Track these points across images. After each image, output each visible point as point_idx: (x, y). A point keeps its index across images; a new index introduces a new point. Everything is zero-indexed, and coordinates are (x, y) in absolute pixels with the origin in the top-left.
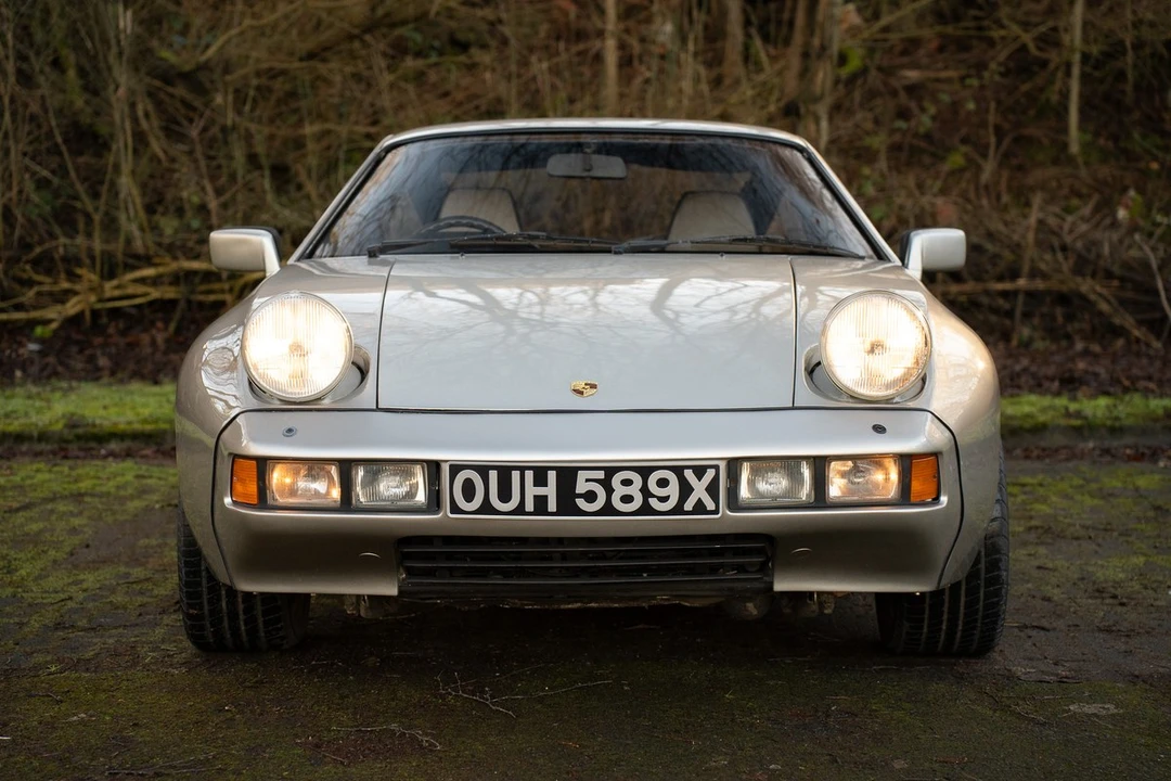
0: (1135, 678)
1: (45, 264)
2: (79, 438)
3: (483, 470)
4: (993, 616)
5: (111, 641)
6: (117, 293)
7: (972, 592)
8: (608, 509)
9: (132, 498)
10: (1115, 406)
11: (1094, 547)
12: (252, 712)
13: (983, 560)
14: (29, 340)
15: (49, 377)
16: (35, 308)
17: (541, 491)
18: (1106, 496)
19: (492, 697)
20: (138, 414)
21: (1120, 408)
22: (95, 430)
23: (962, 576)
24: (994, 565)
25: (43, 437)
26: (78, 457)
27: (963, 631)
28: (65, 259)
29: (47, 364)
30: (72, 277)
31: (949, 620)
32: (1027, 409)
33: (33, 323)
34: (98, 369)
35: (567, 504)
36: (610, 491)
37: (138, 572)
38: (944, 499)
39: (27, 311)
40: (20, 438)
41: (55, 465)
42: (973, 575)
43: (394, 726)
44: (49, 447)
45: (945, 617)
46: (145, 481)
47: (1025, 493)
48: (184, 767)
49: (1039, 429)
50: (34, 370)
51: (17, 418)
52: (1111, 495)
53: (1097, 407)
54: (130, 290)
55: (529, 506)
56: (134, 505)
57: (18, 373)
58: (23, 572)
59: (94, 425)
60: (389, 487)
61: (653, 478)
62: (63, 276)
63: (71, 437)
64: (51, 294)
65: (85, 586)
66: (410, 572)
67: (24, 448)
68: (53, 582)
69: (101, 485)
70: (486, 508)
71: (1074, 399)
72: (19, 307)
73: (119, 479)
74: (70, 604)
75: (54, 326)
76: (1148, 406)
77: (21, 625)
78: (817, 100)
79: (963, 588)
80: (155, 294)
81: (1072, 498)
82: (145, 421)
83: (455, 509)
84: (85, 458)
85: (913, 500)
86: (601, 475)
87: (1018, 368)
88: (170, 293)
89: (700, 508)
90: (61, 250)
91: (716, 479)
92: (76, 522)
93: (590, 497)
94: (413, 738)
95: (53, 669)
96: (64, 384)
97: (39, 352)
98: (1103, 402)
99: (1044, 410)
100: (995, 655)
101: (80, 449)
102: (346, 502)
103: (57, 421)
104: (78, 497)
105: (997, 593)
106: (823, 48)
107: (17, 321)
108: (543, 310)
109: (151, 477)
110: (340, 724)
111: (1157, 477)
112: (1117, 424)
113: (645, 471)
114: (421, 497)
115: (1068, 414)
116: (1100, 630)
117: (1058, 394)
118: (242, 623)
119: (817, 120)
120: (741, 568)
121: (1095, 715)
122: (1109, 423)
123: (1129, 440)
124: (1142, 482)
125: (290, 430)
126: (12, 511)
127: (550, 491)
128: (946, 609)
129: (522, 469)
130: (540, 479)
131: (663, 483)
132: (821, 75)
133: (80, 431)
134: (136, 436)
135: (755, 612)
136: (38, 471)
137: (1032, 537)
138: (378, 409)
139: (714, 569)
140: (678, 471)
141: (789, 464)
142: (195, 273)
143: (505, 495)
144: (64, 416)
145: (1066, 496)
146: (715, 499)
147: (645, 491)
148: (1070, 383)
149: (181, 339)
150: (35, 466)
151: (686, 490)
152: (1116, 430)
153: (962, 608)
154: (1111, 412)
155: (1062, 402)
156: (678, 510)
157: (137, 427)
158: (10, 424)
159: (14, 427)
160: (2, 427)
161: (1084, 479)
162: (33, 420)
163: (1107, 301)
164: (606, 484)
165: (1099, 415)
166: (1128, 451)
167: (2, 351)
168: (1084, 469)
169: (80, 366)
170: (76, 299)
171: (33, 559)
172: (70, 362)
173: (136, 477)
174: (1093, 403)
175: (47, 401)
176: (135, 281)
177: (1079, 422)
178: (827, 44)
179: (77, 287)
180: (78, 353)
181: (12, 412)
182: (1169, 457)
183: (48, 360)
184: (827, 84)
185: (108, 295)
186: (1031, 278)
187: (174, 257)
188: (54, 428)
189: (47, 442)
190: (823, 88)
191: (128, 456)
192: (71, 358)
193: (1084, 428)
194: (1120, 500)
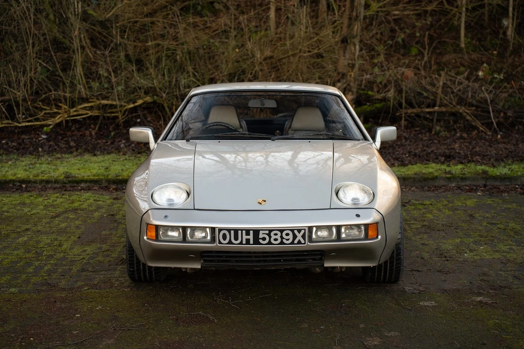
0: (445, 291)
1: (47, 101)
2: (70, 182)
3: (229, 230)
4: (399, 271)
5: (102, 277)
6: (75, 113)
7: (391, 263)
8: (270, 243)
9: (95, 211)
10: (464, 168)
11: (444, 234)
12: (154, 306)
13: (395, 253)
14: (42, 134)
15: (52, 151)
16: (44, 121)
17: (248, 237)
18: (454, 209)
19: (232, 301)
20: (91, 173)
21: (465, 170)
22: (76, 179)
23: (388, 258)
24: (399, 254)
25: (56, 182)
26: (70, 190)
27: (389, 275)
28: (55, 100)
29: (51, 145)
30: (59, 107)
31: (384, 272)
32: (431, 170)
33: (42, 126)
34: (71, 147)
35: (256, 241)
36: (270, 237)
37: (105, 247)
38: (380, 237)
39: (40, 121)
40: (48, 182)
41: (63, 195)
42: (392, 257)
43: (201, 313)
44: (58, 186)
45: (383, 271)
46: (98, 203)
47: (425, 209)
48: (136, 327)
49: (435, 178)
50: (46, 148)
51: (46, 174)
52: (455, 209)
53: (457, 169)
54: (80, 112)
55: (244, 242)
56: (96, 214)
57: (40, 149)
58: (65, 246)
59: (75, 177)
60: (199, 235)
61: (285, 233)
62: (54, 106)
63: (67, 182)
64: (49, 113)
65: (87, 252)
66: (205, 261)
67: (49, 186)
68: (76, 251)
69: (82, 204)
70: (230, 242)
71: (449, 166)
72: (37, 120)
73: (88, 201)
74: (85, 261)
75: (51, 127)
76: (476, 169)
77: (70, 269)
78: (354, 37)
79: (389, 261)
80: (90, 113)
81: (441, 211)
82: (94, 175)
83: (220, 243)
84: (73, 191)
85: (369, 238)
86: (267, 232)
87: (429, 151)
88: (95, 113)
89: (299, 242)
90: (53, 96)
91: (305, 233)
92: (77, 222)
93: (264, 239)
94: (207, 317)
95: (86, 288)
96: (59, 156)
97: (46, 139)
98: (460, 166)
99: (437, 171)
100: (400, 282)
101: (71, 187)
102: (184, 239)
103: (61, 175)
104: (75, 210)
105: (400, 263)
106: (357, 17)
107: (37, 125)
108: (246, 165)
109: (100, 201)
110: (183, 312)
111: (475, 200)
112: (464, 176)
113: (282, 231)
114: (209, 238)
115: (446, 173)
116: (438, 271)
117: (443, 163)
118: (147, 273)
119: (355, 45)
120: (314, 259)
121: (428, 306)
122: (461, 176)
123: (468, 183)
124: (469, 203)
125: (166, 216)
126: (53, 218)
127: (251, 237)
128: (383, 268)
129: (242, 230)
130: (248, 233)
131: (287, 235)
132: (356, 27)
133: (70, 179)
134: (91, 181)
135: (319, 271)
136: (57, 197)
137: (423, 230)
138: (194, 209)
139: (304, 260)
140: (292, 231)
141: (329, 228)
142: (106, 105)
143: (236, 238)
144: (63, 173)
145: (440, 210)
146: (304, 239)
147: (282, 237)
148: (448, 158)
149: (102, 133)
150: (56, 195)
151: (295, 237)
152: (463, 179)
153: (388, 268)
154: (462, 171)
155: (444, 167)
156: (292, 243)
157: (91, 177)
158: (43, 176)
159: (45, 177)
160: (40, 177)
161: (448, 201)
162: (52, 175)
163: (470, 116)
164: (269, 235)
165: (457, 173)
166: (467, 188)
167: (32, 139)
168: (449, 196)
169: (64, 146)
170: (59, 116)
171: (67, 240)
172: (59, 144)
173: (94, 200)
174: (456, 167)
175: (56, 165)
176: (82, 109)
177: (450, 176)
178: (358, 15)
179: (60, 111)
180: (62, 139)
181: (44, 171)
182: (482, 191)
183: (51, 143)
184: (359, 30)
185: (72, 114)
186: (439, 106)
187: (98, 99)
188: (60, 178)
189: (58, 184)
190: (357, 32)
191: (89, 190)
192: (59, 142)
193: (452, 178)
194: (459, 212)
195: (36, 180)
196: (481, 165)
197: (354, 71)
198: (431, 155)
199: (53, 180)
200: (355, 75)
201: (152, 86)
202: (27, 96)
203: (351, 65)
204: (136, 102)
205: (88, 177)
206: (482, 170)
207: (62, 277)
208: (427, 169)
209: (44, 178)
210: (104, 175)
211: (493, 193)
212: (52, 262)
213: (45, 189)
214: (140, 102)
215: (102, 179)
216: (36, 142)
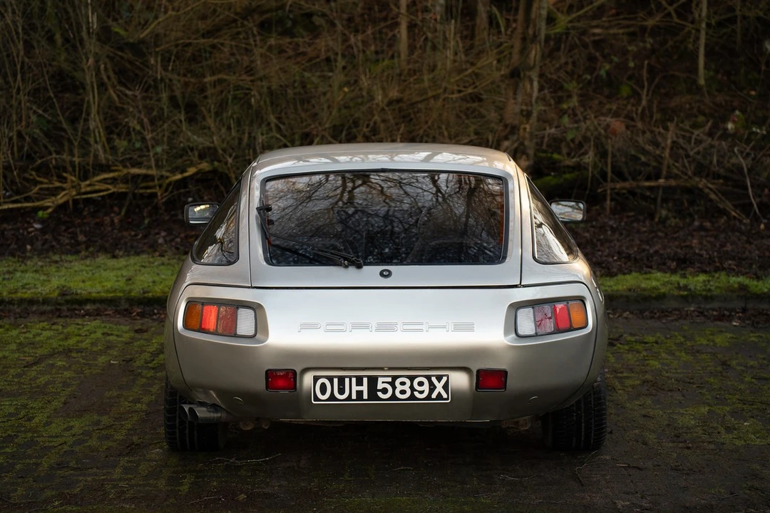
1: (44, 170)
2: (67, 302)
5: (89, 479)
6: (89, 189)
9: (101, 353)
10: (709, 281)
11: (681, 398)
14: (35, 221)
15: (47, 251)
16: (38, 200)
18: (695, 352)
20: (103, 286)
21: (712, 283)
22: (78, 297)
25: (46, 301)
26: (67, 316)
28: (56, 167)
29: (46, 240)
30: (64, 180)
32: (654, 284)
33: (36, 209)
34: (78, 243)
37: (105, 420)
39: (33, 202)
40: (31, 302)
41: (53, 324)
44: (49, 308)
46: (108, 338)
47: (646, 350)
49: (661, 297)
50: (38, 245)
51: (29, 289)
52: (698, 352)
53: (697, 281)
54: (97, 188)
56: (102, 359)
57: (29, 247)
58: (37, 420)
59: (77, 294)
62: (55, 178)
63: (62, 302)
64: (48, 189)
65: (73, 431)
67: (34, 308)
68: (54, 429)
69: (82, 342)
71: (684, 276)
72: (27, 199)
73: (92, 336)
74: (66, 448)
75: (50, 210)
76: (729, 282)
77: (37, 464)
78: (531, 69)
80: (113, 189)
81: (674, 354)
82: (108, 291)
84: (71, 317)
87: (651, 251)
88: (121, 188)
90: (54, 162)
92: (67, 374)
95: (56, 503)
96: (56, 258)
97: (41, 229)
98: (702, 278)
99: (664, 284)
101: (68, 310)
103: (54, 291)
104: (67, 352)
106: (535, 36)
107: (26, 207)
109: (112, 334)
111: (729, 335)
112: (709, 294)
115: (679, 288)
116: (672, 469)
117: (674, 272)
119: (531, 81)
122: (704, 293)
123: (716, 305)
124: (719, 340)
126: (29, 365)
132: (533, 52)
133: (68, 298)
134: (102, 301)
136: (43, 329)
137: (644, 389)
142: (138, 176)
144: (58, 287)
145: (671, 353)
148: (683, 263)
149: (130, 220)
150: (42, 325)
152: (708, 298)
154: (705, 286)
155: (675, 278)
157: (103, 295)
158: (25, 293)
159: (28, 294)
160: (19, 295)
161: (684, 337)
162: (39, 290)
163: (715, 193)
165: (698, 288)
166: (715, 313)
167: (18, 229)
168: (686, 328)
169: (67, 241)
170: (64, 193)
171: (42, 408)
172: (60, 238)
173: (103, 334)
174: (696, 279)
175: (47, 275)
176: (100, 181)
177: (686, 293)
178: (537, 33)
179: (65, 185)
180: (65, 230)
181: (26, 284)
182: (739, 318)
183: (47, 237)
184: (538, 58)
185: (83, 190)
186: (667, 178)
187: (125, 166)
188: (51, 296)
189: (48, 305)
190: (535, 61)
191: (98, 315)
192: (61, 235)
193: (689, 296)
194: (704, 356)
195: (13, 300)
196: (737, 275)
197: (531, 121)
198: (655, 258)
199: (41, 299)
200: (531, 128)
201: (212, 145)
202: (12, 162)
203: (525, 113)
204: (186, 171)
205: (98, 295)
206: (739, 283)
207: (20, 480)
208: (648, 282)
209: (25, 296)
210: (124, 291)
211: (758, 323)
212: (8, 450)
213: (25, 314)
214: (191, 171)
215: (120, 298)
216: (23, 234)
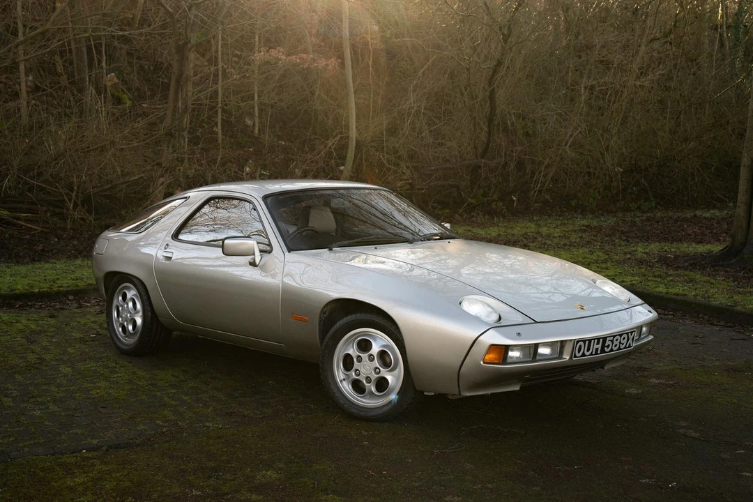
3: (584, 341)
8: (612, 350)
17: (597, 346)
35: (603, 350)
36: (613, 344)
55: (594, 353)
83: (575, 356)
86: (612, 338)
89: (630, 346)
91: (634, 335)
93: (608, 346)
102: (534, 358)
113: (621, 335)
114: (557, 353)
125: (519, 334)
127: (599, 346)
129: (594, 339)
130: (598, 342)
131: (624, 338)
138: (537, 322)
140: (627, 334)
143: (588, 351)
146: (633, 342)
147: (620, 343)
151: (628, 340)
156: (625, 348)
164: (612, 341)
